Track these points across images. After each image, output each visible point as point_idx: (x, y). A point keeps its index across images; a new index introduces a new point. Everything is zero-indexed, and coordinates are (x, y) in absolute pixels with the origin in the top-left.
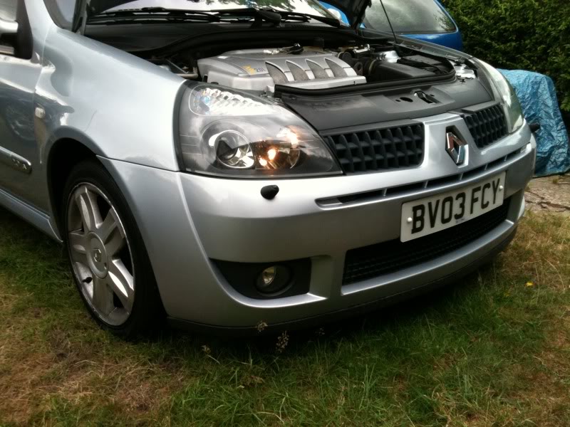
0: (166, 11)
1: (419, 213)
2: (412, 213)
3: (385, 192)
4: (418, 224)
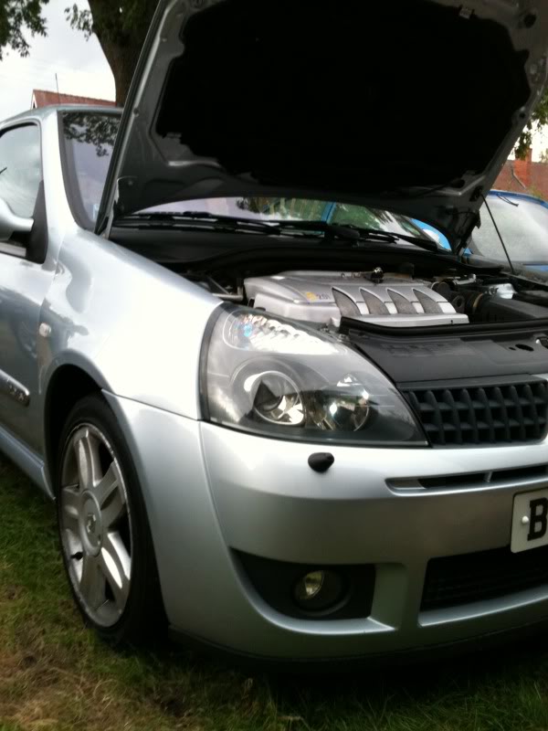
0: (213, 217)
1: (539, 510)
2: (529, 510)
3: (490, 476)
4: (538, 527)
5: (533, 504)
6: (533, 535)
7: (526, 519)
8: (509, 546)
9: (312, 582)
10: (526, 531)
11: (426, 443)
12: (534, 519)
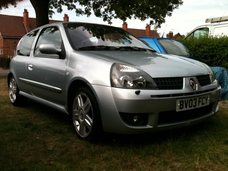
1: (182, 103)
2: (180, 103)
3: (171, 95)
4: (182, 107)
5: (181, 102)
6: (180, 108)
7: (179, 105)
8: (176, 110)
9: (135, 118)
10: (179, 107)
11: (158, 89)
12: (181, 105)
